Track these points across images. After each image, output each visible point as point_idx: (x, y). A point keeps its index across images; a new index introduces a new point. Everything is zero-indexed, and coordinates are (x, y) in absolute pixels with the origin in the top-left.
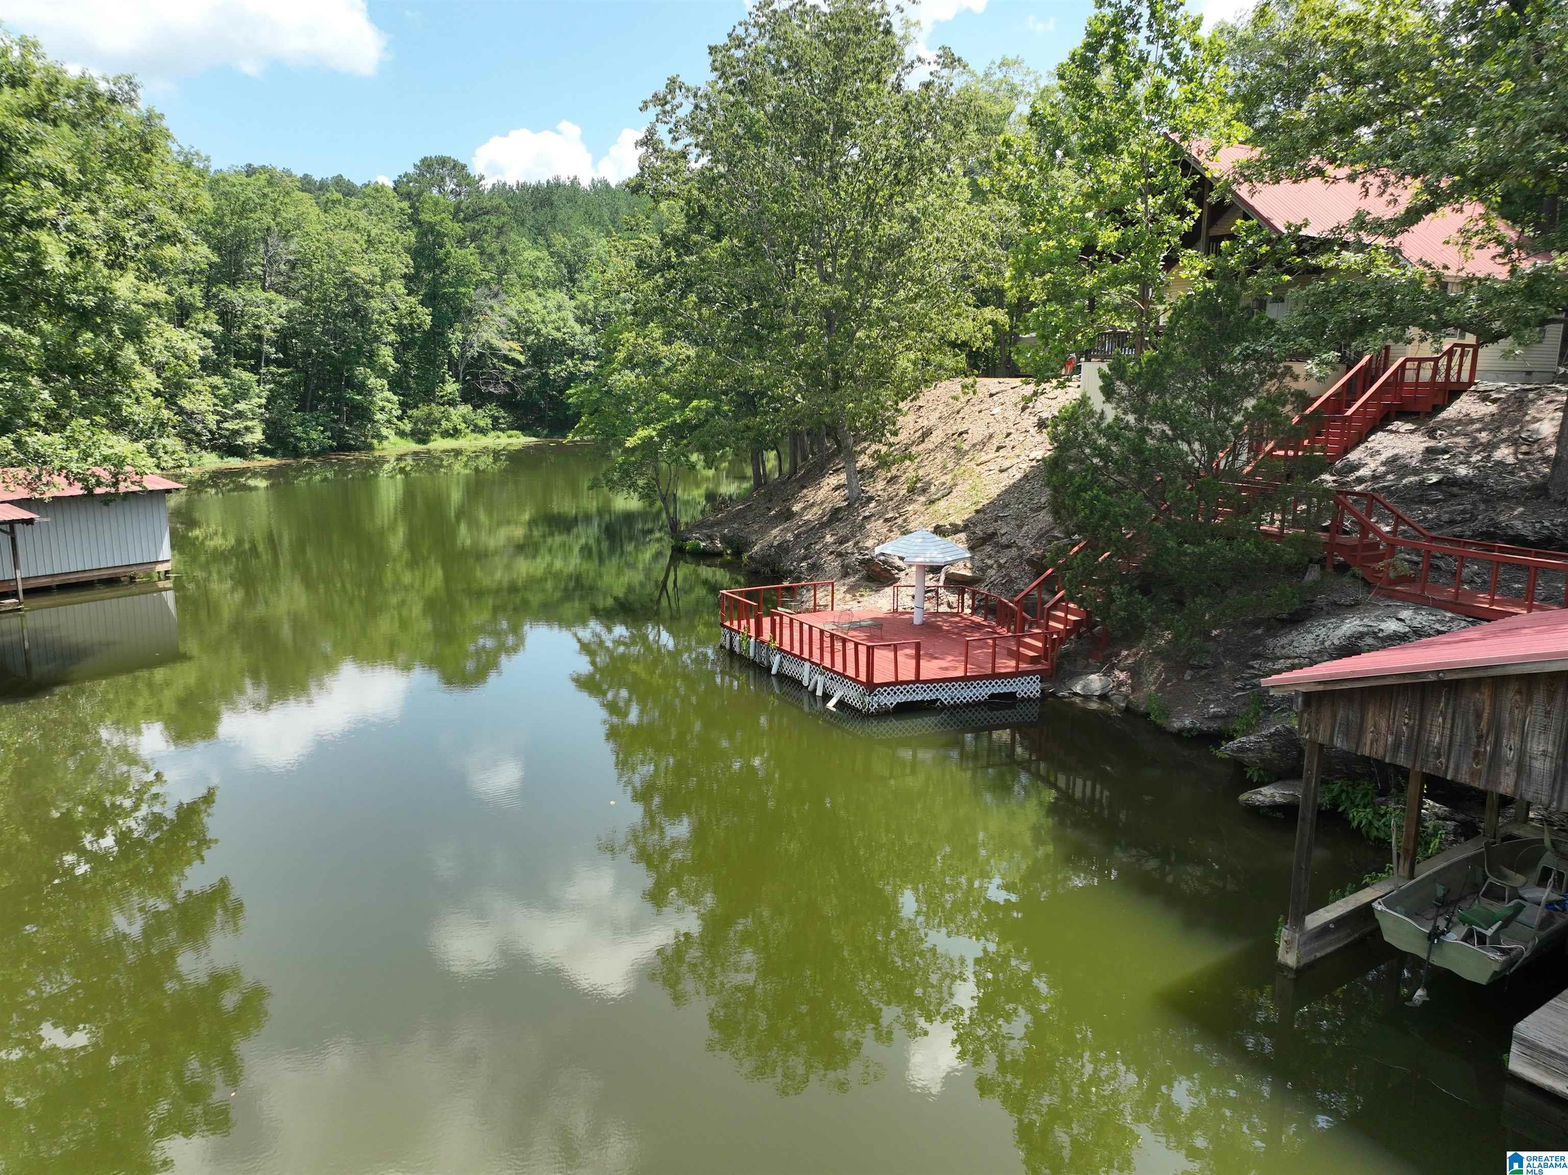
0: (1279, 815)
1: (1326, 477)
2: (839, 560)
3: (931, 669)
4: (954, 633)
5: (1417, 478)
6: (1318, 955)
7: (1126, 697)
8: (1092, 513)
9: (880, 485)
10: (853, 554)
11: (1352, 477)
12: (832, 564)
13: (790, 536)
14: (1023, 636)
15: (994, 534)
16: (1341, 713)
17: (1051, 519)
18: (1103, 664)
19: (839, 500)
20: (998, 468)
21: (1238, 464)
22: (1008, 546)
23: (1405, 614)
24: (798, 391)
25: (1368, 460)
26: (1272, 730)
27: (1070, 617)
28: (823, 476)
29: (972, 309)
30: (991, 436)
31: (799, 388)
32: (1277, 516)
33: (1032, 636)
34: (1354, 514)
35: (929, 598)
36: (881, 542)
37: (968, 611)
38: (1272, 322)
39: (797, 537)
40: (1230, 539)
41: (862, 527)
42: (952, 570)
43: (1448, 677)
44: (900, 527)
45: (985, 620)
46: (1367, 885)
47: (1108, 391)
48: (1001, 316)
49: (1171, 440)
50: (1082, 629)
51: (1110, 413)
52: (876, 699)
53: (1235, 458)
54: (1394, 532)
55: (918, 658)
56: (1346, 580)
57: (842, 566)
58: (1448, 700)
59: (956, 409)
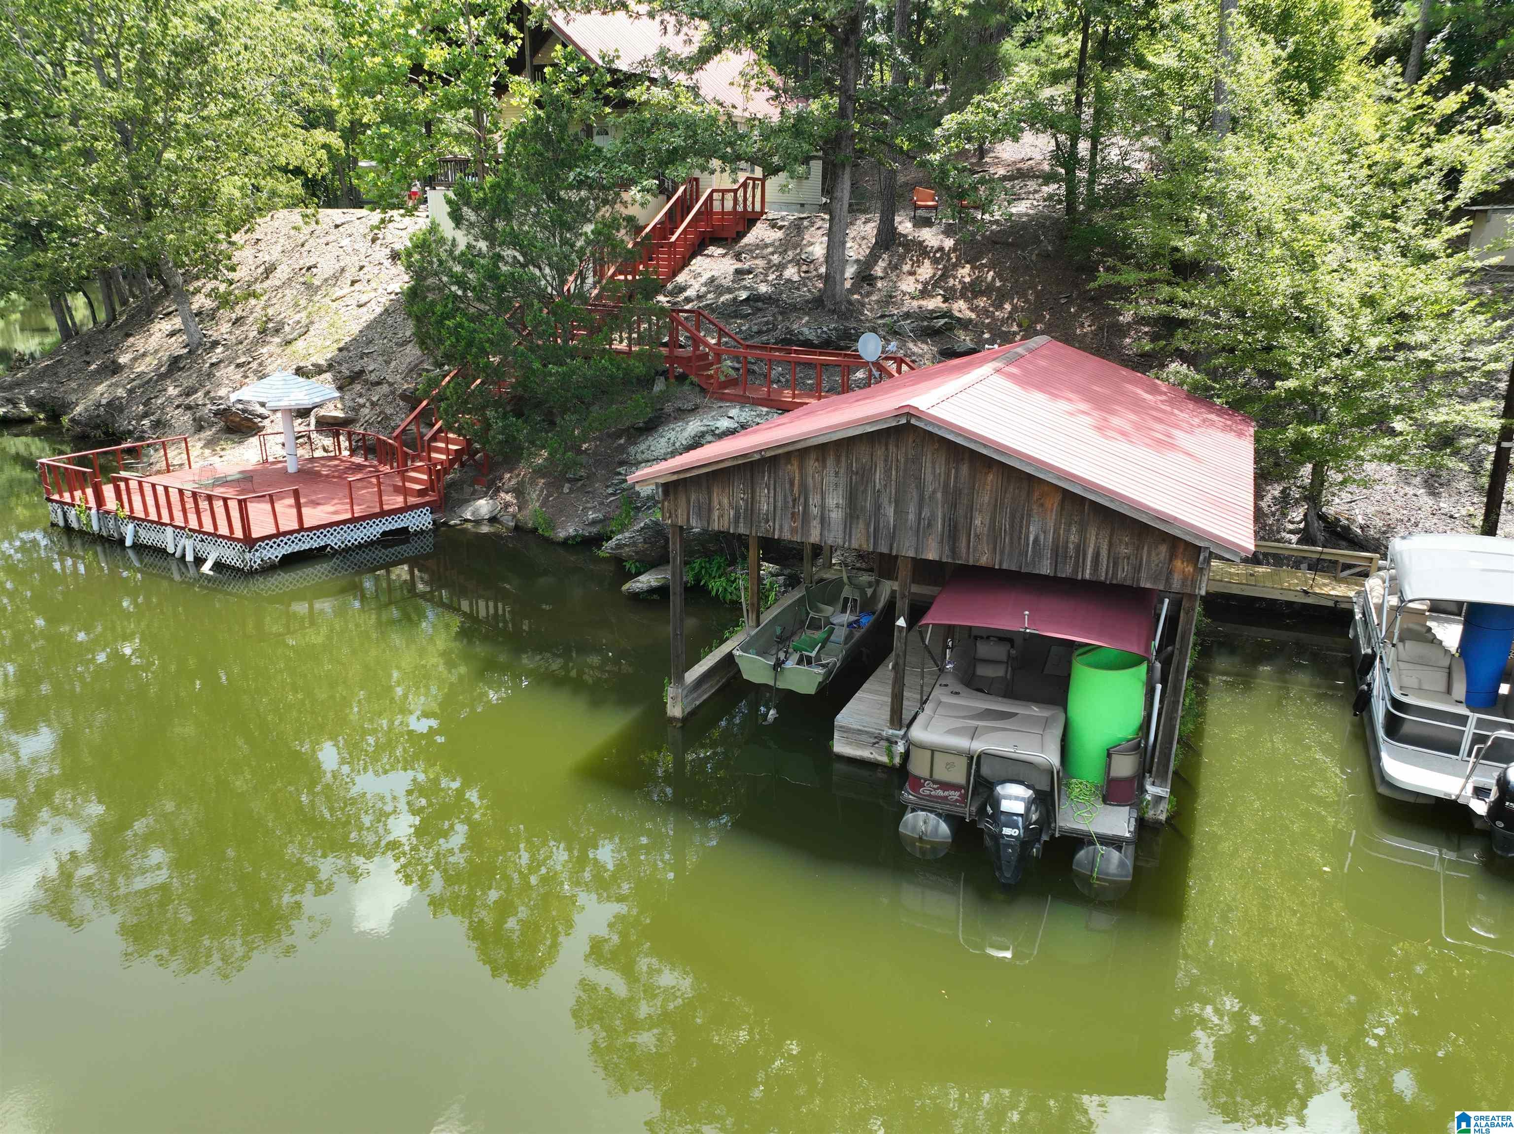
0: (655, 597)
1: (661, 298)
2: (189, 413)
3: (314, 516)
4: (334, 477)
5: (731, 296)
6: (698, 703)
7: (514, 516)
8: (458, 341)
9: (225, 327)
10: (205, 405)
11: (681, 297)
12: (182, 419)
13: (121, 392)
14: (407, 471)
15: (362, 372)
16: (693, 497)
17: (419, 353)
18: (489, 488)
19: (176, 346)
20: (355, 303)
21: (587, 287)
22: (378, 383)
23: (733, 412)
24: (99, 221)
25: (692, 281)
26: (642, 525)
27: (451, 447)
28: (152, 321)
29: (299, 130)
30: (343, 270)
31: (100, 218)
32: (625, 335)
33: (416, 469)
34: (687, 329)
35: (302, 445)
36: (235, 389)
37: (346, 453)
38: (599, 150)
39: (131, 392)
40: (587, 358)
41: (210, 375)
42: (322, 412)
43: (769, 454)
44: (256, 372)
45: (366, 460)
46: (727, 639)
47: (457, 218)
48: (335, 140)
49: (523, 266)
50: (465, 457)
51: (462, 240)
52: (257, 554)
53: (583, 282)
54: (719, 343)
55: (299, 506)
56: (686, 388)
57: (194, 420)
58: (770, 473)
59: (300, 242)
